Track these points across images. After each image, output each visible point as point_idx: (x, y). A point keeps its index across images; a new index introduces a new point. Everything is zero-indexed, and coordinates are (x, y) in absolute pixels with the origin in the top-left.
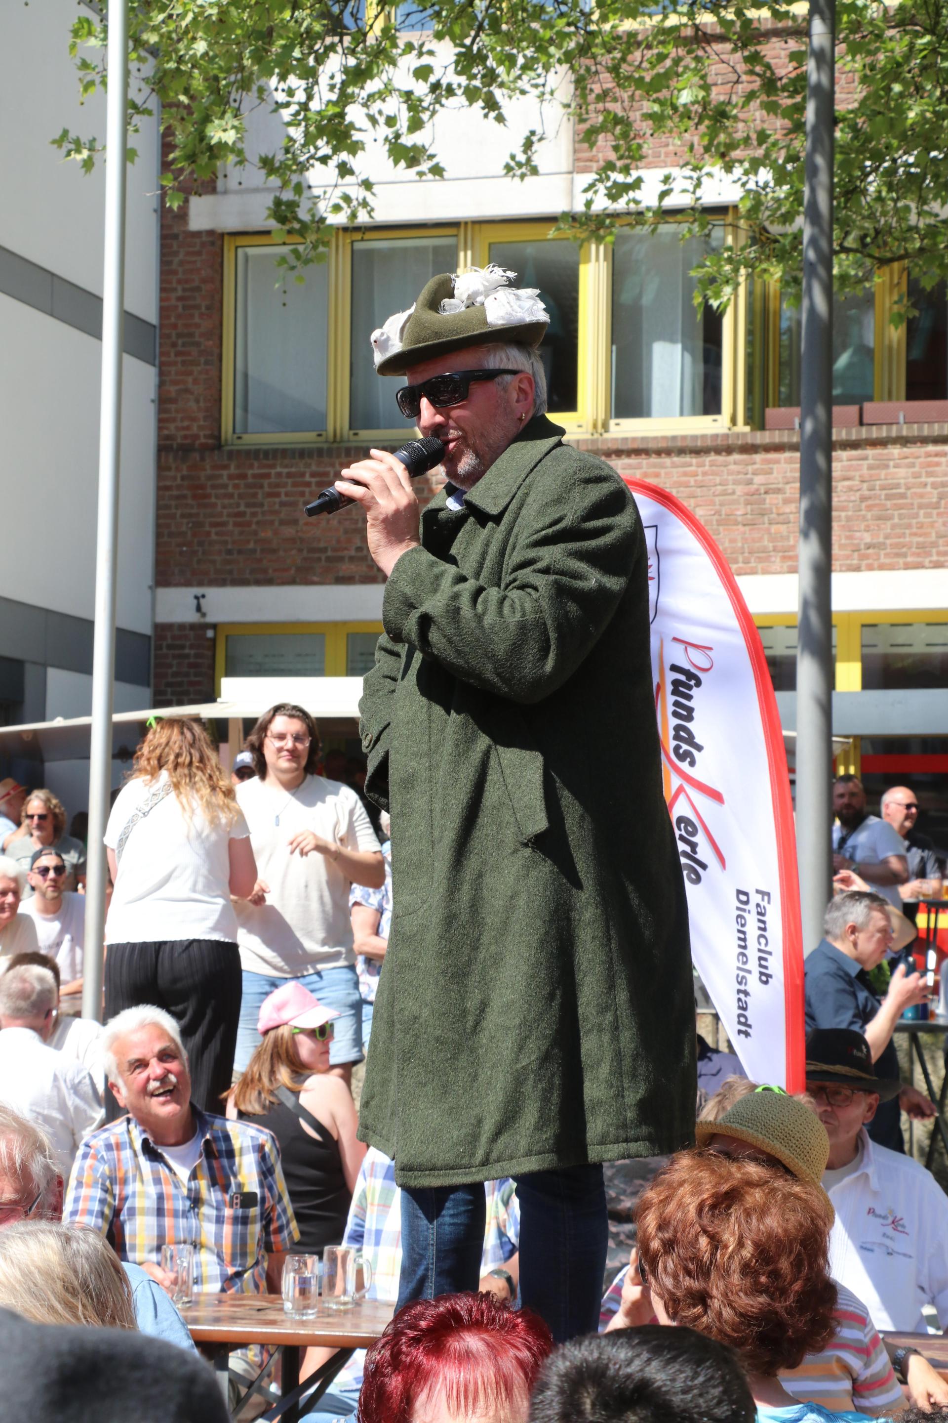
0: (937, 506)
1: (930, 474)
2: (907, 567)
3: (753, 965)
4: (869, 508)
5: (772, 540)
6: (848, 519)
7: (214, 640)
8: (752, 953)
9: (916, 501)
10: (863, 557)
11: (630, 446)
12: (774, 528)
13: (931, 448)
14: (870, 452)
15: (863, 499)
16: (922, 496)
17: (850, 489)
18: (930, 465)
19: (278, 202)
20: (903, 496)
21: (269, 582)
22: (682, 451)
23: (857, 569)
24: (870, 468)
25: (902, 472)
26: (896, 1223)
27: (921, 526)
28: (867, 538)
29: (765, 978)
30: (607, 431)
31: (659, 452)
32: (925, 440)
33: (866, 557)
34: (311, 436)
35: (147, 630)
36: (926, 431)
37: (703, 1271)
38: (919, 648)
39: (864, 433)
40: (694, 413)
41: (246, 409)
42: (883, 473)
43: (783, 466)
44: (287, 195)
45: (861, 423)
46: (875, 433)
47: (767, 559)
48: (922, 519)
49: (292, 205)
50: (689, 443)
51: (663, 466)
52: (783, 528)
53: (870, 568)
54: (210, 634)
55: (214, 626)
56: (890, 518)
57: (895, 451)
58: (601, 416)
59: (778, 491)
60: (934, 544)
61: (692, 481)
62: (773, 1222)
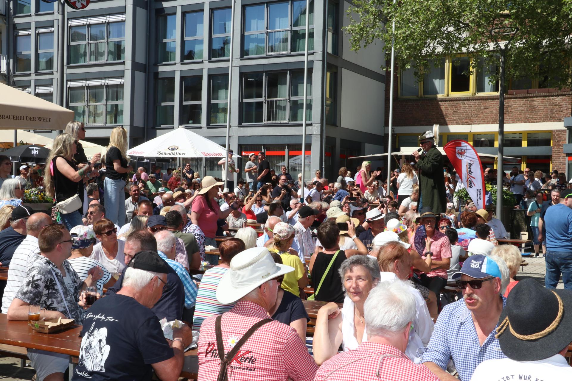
0: (543, 110)
1: (542, 103)
2: (537, 122)
3: (479, 197)
4: (529, 110)
5: (509, 117)
6: (525, 112)
7: (396, 137)
8: (479, 196)
9: (539, 109)
10: (527, 120)
11: (480, 98)
12: (509, 114)
13: (542, 98)
14: (530, 99)
15: (528, 108)
16: (540, 108)
17: (525, 106)
18: (542, 101)
19: (415, 72)
20: (536, 108)
21: (407, 125)
22: (490, 99)
23: (526, 122)
24: (530, 102)
25: (536, 103)
26: (496, 226)
27: (540, 114)
28: (529, 116)
29: (480, 199)
30: (475, 95)
31: (486, 99)
32: (541, 97)
33: (529, 120)
34: (415, 97)
35: (383, 135)
36: (541, 94)
37: (465, 220)
38: (540, 138)
39: (528, 95)
40: (494, 91)
41: (402, 90)
42: (532, 103)
43: (512, 102)
44: (417, 71)
45: (528, 93)
46: (531, 95)
47: (508, 121)
48: (540, 112)
49: (417, 73)
50: (492, 97)
51: (487, 102)
52: (511, 114)
53: (529, 122)
54: (395, 135)
55: (396, 134)
56: (534, 112)
57: (535, 99)
58: (474, 92)
59: (510, 107)
60: (543, 117)
61: (493, 105)
62: (471, 216)
